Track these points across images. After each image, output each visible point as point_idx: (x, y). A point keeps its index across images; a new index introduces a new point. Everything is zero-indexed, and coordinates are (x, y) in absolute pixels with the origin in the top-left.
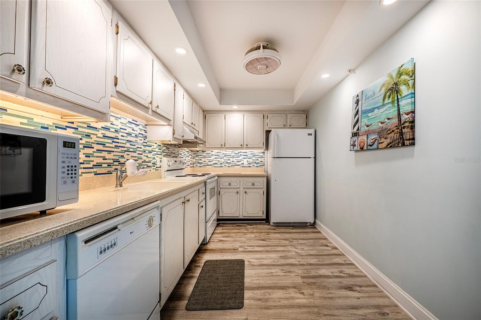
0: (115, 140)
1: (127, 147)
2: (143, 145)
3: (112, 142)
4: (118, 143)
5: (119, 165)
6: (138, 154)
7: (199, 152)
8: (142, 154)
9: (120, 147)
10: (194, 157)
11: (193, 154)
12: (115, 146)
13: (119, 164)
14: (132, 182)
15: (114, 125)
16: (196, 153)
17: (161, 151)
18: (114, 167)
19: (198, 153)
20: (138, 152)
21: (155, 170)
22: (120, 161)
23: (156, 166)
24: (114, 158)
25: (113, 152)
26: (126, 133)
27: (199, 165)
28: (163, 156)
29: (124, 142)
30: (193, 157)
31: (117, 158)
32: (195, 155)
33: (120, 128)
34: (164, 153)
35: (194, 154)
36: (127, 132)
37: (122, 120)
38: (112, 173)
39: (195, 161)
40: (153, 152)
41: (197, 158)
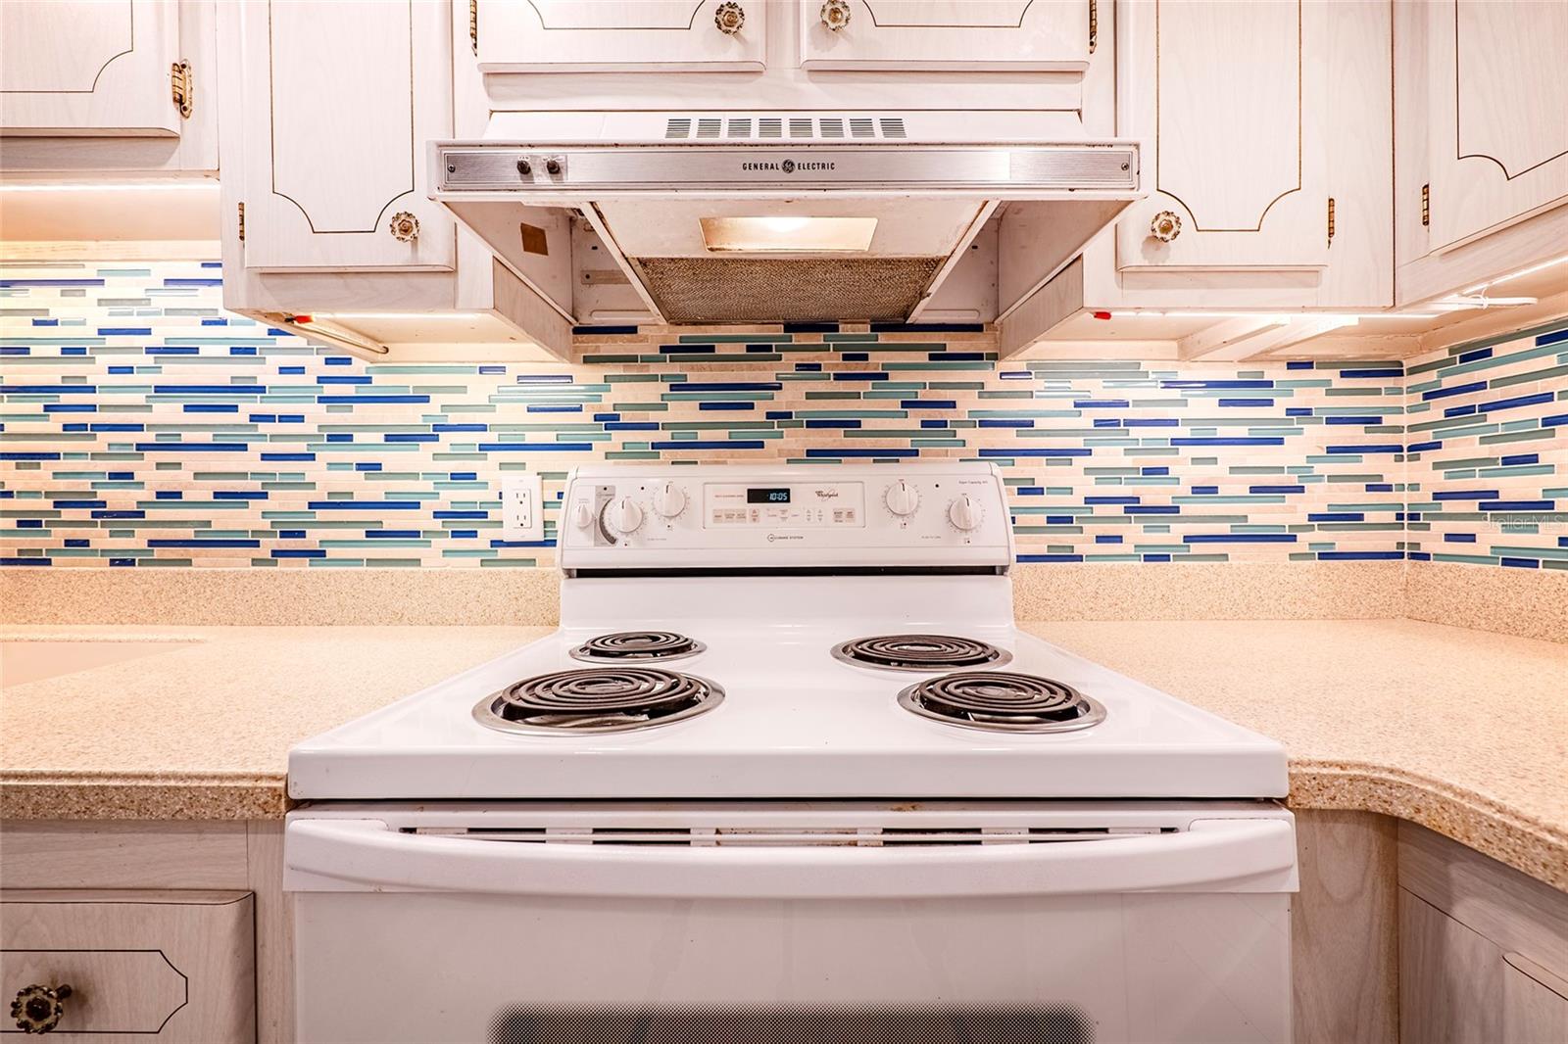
0: (65, 399)
1: (151, 427)
2: (321, 400)
3: (47, 408)
4: (92, 408)
5: (95, 524)
6: (265, 457)
7: (1499, 350)
8: (311, 457)
9: (96, 427)
10: (1427, 436)
11: (1405, 401)
12: (66, 427)
13: (94, 515)
14: (204, 622)
15: (55, 323)
16: (1448, 383)
17: (586, 417)
18: (59, 535)
19: (1476, 376)
20: (256, 448)
21: (477, 560)
22: (104, 504)
23: (486, 535)
24: (62, 485)
25: (55, 456)
26: (149, 350)
27: (1491, 534)
28: (608, 455)
29: (139, 398)
30: (1405, 439)
31: (85, 485)
32: (1437, 410)
33: (101, 332)
34: (619, 437)
35: (1418, 398)
36: (155, 340)
37: (113, 288)
38: (47, 562)
39: (1441, 482)
40: (442, 434)
41: (1463, 446)
